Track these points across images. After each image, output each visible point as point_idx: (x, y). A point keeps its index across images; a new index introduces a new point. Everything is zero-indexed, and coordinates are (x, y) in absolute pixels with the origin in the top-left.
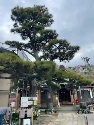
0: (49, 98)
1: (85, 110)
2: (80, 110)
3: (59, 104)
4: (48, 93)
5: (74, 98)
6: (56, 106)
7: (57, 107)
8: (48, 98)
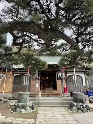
0: (26, 84)
1: (82, 106)
2: (74, 106)
3: (40, 94)
4: (25, 77)
5: (62, 85)
6: (35, 97)
7: (37, 98)
8: (24, 84)
